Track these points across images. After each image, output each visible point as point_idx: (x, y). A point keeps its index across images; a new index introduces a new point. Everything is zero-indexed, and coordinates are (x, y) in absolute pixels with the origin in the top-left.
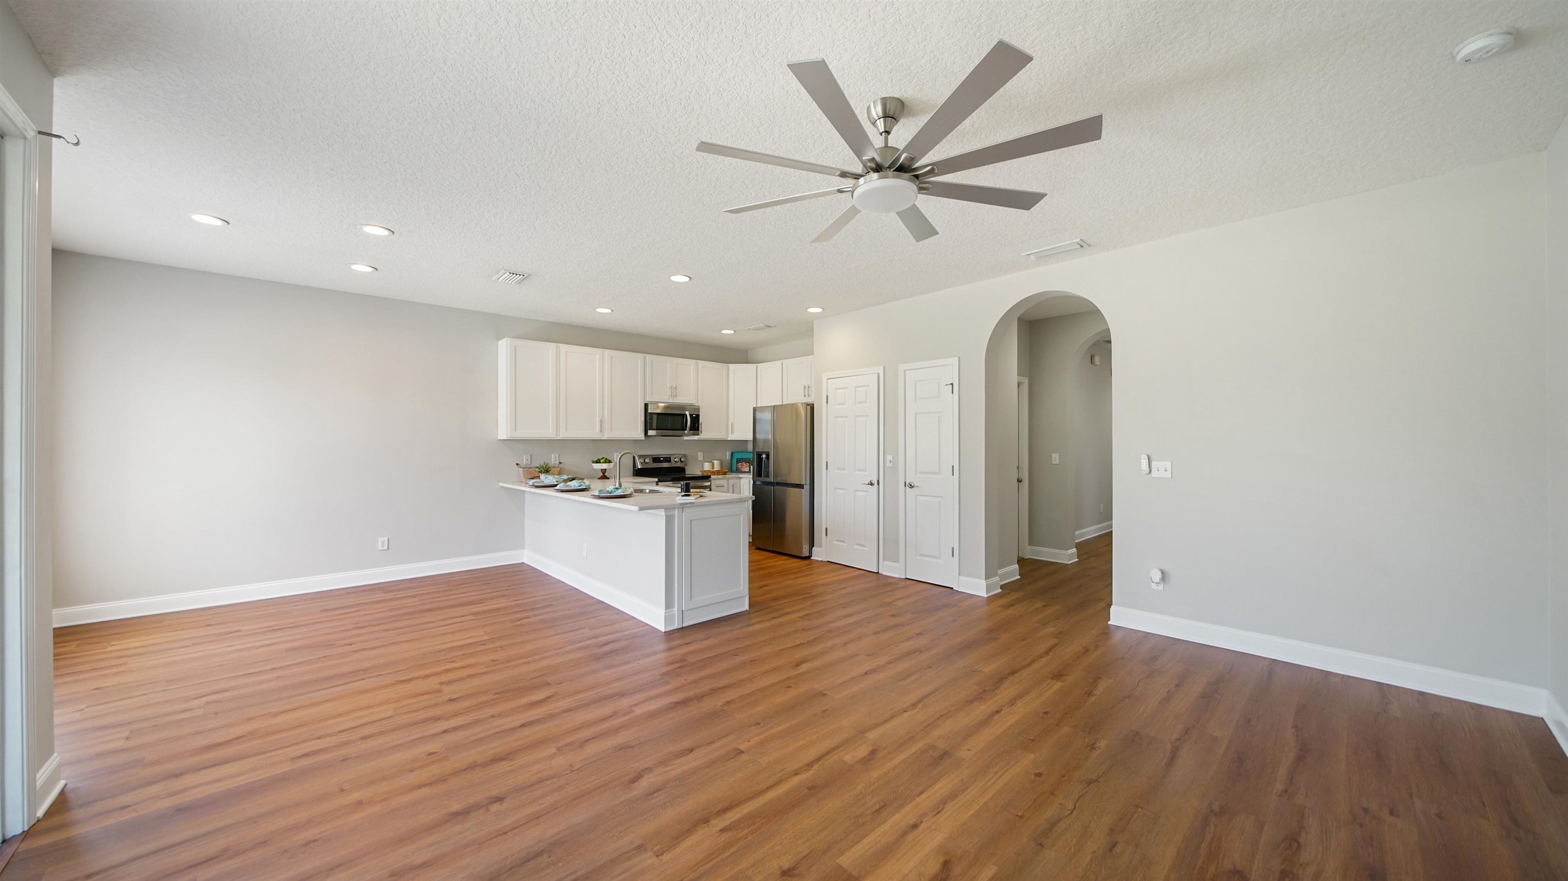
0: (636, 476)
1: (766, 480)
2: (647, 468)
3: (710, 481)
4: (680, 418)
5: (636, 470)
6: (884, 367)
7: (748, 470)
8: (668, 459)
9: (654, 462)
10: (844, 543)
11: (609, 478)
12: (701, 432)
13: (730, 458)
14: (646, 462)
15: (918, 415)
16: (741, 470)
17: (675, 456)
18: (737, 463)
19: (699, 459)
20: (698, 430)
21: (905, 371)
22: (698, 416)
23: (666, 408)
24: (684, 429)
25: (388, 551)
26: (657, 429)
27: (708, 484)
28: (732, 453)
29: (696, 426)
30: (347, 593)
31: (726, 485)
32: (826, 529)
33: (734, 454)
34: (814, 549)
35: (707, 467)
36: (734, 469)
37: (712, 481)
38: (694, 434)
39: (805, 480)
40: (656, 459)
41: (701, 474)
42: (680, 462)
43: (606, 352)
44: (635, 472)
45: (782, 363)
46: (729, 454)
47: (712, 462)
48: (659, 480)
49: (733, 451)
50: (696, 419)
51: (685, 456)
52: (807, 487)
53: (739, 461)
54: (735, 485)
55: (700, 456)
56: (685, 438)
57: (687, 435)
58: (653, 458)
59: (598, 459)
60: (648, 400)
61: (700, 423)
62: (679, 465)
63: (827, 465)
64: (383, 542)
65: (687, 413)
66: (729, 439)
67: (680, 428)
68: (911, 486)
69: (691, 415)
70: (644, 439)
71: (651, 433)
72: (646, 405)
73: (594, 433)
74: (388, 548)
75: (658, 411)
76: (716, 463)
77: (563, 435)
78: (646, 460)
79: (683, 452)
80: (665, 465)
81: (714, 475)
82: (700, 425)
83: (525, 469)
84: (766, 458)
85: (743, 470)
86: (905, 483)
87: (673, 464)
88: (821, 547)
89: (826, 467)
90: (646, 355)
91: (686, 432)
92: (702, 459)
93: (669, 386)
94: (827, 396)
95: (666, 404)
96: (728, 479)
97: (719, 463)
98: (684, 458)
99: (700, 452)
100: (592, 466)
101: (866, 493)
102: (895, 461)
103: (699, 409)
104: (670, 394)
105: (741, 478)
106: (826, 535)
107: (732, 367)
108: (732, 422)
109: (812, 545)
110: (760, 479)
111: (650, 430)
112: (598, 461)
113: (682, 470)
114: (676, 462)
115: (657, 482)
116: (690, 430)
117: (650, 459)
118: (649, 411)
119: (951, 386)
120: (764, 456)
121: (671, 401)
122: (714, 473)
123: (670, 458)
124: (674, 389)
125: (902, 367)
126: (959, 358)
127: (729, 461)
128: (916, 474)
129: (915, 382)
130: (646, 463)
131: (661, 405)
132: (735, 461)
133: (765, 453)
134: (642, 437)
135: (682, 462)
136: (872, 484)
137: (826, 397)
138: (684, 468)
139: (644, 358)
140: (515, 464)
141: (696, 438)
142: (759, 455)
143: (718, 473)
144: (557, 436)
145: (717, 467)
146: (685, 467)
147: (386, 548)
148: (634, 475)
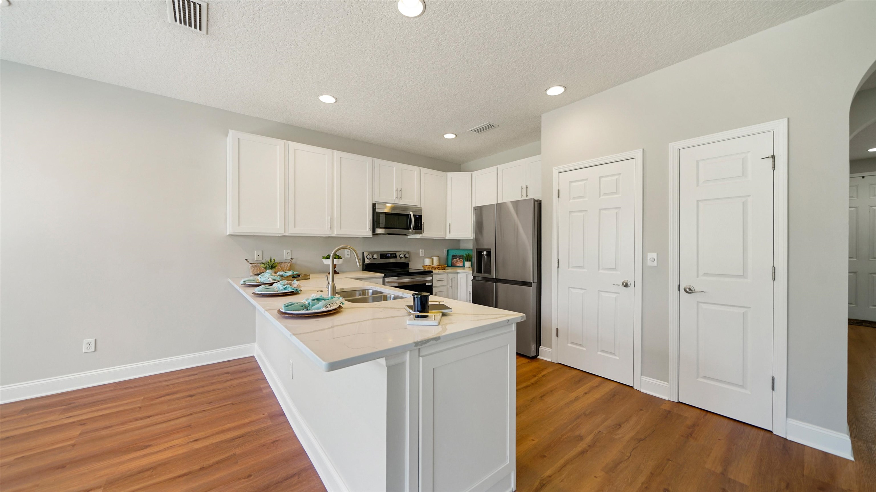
0: (365, 270)
1: (486, 276)
2: (376, 263)
3: (432, 276)
4: (405, 218)
5: (365, 265)
6: (643, 149)
7: (462, 265)
8: (394, 255)
9: (381, 258)
10: (583, 346)
11: (338, 273)
12: (423, 231)
13: (446, 255)
14: (374, 257)
15: (700, 203)
16: (456, 265)
17: (400, 253)
18: (452, 259)
19: (421, 255)
20: (421, 229)
21: (679, 150)
22: (421, 217)
23: (393, 208)
24: (408, 228)
25: (96, 352)
26: (385, 228)
27: (430, 278)
28: (448, 251)
29: (418, 226)
30: (23, 411)
31: (445, 279)
32: (557, 329)
33: (450, 251)
34: (541, 348)
35: (427, 262)
36: (450, 263)
37: (434, 276)
38: (416, 233)
39: (531, 277)
40: (383, 256)
41: (422, 269)
42: (404, 258)
43: (336, 152)
44: (365, 267)
45: (497, 168)
46: (445, 251)
47: (431, 258)
48: (385, 275)
49: (449, 249)
50: (419, 219)
51: (408, 252)
52: (534, 285)
53: (454, 257)
54: (453, 279)
55: (421, 252)
56: (409, 237)
57: (412, 234)
58: (380, 254)
59: (328, 255)
60: (376, 200)
61: (423, 223)
62: (403, 260)
63: (558, 262)
64: (89, 343)
65: (411, 213)
66: (447, 238)
67: (405, 227)
68: (689, 291)
69: (415, 216)
70: (372, 236)
71: (379, 231)
72: (374, 205)
73: (325, 231)
74: (95, 350)
75: (386, 211)
76: (435, 259)
77: (291, 231)
78: (374, 256)
79: (407, 250)
80: (392, 260)
81: (435, 269)
82: (422, 225)
83: (253, 265)
84: (487, 255)
85: (458, 265)
86: (679, 286)
87: (398, 260)
88: (550, 347)
89: (557, 265)
90: (374, 158)
91: (410, 230)
92: (423, 256)
93: (395, 189)
94: (559, 190)
95: (393, 205)
96: (448, 274)
97: (437, 259)
98: (407, 255)
99: (422, 249)
100: (323, 262)
101: (617, 294)
102: (662, 259)
103: (422, 210)
104: (396, 196)
105: (458, 273)
106: (557, 336)
107: (450, 174)
108: (450, 223)
109: (539, 343)
110: (480, 275)
111: (377, 228)
112: (328, 257)
113: (406, 265)
114: (401, 258)
115: (383, 277)
116: (413, 229)
117: (377, 255)
118: (377, 210)
119: (771, 160)
120: (485, 253)
121: (397, 202)
122: (435, 268)
123: (396, 254)
124: (400, 192)
125: (674, 146)
126: (788, 119)
127: (446, 257)
128: (698, 276)
129: (697, 162)
130: (374, 259)
131: (389, 205)
132: (450, 257)
133: (485, 250)
134: (370, 234)
135: (406, 258)
136: (626, 285)
137: (557, 192)
138: (408, 264)
139: (372, 161)
140: (245, 260)
141: (418, 236)
142: (479, 253)
143: (439, 268)
144: (285, 232)
145: (436, 264)
146: (409, 262)
147: (93, 350)
148: (363, 270)
